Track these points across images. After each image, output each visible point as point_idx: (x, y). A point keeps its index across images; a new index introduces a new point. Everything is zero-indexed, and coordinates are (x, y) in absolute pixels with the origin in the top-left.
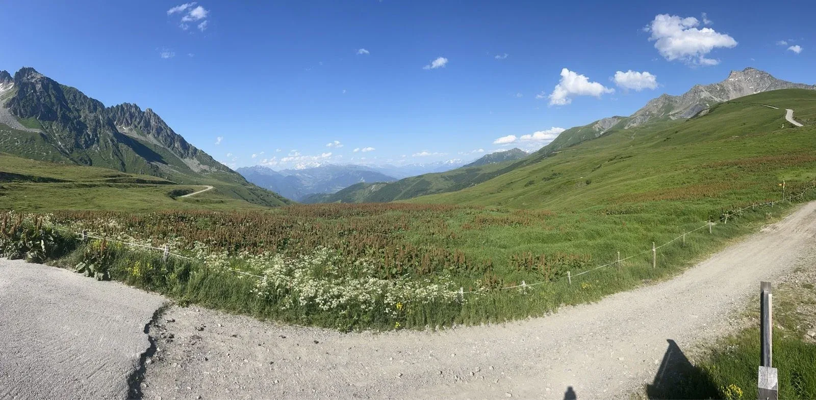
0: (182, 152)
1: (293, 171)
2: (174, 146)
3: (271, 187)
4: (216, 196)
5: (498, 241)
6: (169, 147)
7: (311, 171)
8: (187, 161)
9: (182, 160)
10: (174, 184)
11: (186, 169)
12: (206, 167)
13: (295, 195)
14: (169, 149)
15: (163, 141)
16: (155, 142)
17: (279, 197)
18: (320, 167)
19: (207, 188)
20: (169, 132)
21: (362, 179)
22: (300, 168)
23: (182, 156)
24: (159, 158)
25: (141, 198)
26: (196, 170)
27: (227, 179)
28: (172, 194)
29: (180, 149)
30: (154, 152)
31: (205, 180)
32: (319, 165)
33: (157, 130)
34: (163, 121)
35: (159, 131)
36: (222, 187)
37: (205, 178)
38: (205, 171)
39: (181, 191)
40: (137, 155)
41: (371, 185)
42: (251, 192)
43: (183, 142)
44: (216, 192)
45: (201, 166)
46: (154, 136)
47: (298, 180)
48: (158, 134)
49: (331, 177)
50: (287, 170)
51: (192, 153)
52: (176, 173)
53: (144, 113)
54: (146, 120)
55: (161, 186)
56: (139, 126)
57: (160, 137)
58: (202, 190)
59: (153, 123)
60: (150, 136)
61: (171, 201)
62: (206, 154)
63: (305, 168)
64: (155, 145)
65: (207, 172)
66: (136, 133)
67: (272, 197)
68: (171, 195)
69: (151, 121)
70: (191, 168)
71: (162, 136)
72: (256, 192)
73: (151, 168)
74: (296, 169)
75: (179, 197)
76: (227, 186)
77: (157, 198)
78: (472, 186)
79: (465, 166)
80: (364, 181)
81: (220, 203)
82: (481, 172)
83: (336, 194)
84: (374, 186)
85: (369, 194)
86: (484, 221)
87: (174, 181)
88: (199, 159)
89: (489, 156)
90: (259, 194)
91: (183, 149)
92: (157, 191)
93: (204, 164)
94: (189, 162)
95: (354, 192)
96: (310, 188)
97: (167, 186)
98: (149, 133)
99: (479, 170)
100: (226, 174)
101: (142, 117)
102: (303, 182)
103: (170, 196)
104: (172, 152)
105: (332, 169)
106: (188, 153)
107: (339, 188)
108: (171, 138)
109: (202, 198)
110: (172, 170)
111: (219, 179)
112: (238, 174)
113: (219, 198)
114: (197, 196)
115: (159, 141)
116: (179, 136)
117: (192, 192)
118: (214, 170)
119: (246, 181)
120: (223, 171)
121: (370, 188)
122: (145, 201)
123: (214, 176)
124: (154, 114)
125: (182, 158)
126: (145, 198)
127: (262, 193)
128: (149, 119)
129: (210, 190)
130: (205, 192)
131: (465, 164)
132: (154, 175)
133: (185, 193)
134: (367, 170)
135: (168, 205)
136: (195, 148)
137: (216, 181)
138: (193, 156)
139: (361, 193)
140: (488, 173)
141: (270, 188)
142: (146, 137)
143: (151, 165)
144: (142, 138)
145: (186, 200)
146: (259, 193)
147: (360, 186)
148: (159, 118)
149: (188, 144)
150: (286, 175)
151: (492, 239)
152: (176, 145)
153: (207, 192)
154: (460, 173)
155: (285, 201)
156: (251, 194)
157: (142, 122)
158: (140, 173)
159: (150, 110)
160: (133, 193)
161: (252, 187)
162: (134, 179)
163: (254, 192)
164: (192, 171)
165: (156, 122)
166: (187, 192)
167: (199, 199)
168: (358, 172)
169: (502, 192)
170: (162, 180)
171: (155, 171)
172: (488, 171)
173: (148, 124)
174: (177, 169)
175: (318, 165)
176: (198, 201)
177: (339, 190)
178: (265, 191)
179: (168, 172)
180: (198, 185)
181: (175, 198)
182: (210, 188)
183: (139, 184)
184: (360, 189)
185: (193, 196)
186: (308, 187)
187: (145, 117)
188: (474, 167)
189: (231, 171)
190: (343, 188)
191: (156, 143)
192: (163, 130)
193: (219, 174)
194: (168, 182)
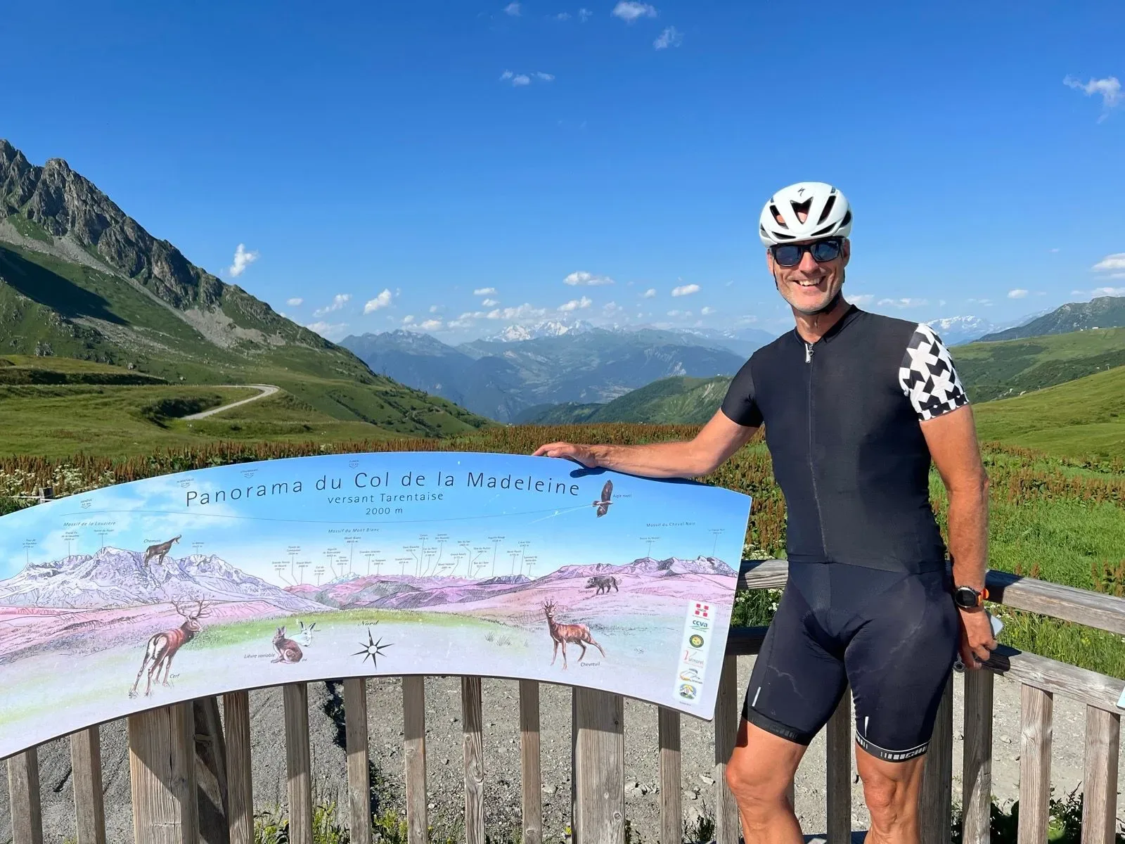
0: (178, 289)
1: (498, 345)
2: (150, 272)
3: (438, 387)
4: (290, 413)
5: (1073, 535)
6: (133, 275)
7: (543, 344)
8: (193, 316)
9: (177, 313)
10: (161, 382)
11: (191, 338)
12: (253, 334)
13: (501, 408)
14: (134, 282)
15: (112, 258)
16: (84, 259)
17: (459, 414)
18: (567, 337)
19: (262, 391)
20: (129, 231)
21: (677, 368)
22: (515, 337)
23: (177, 302)
24: (96, 306)
25: (53, 428)
26: (223, 343)
27: (316, 368)
28: (157, 412)
29: (171, 281)
30: (82, 290)
31: (252, 369)
32: (567, 329)
33: (88, 223)
34: (107, 199)
35: (96, 227)
36: (302, 388)
37: (252, 363)
38: (251, 344)
39: (182, 402)
40: (22, 298)
41: (702, 384)
42: (386, 401)
43: (178, 263)
44: (286, 402)
45: (239, 331)
46: (81, 241)
47: (511, 367)
48: (95, 237)
49: (596, 362)
50: (480, 343)
51: (209, 296)
52: (160, 350)
53: (39, 171)
54: (48, 193)
55: (119, 391)
56: (25, 210)
57: (101, 246)
58: (247, 397)
59: (72, 201)
60: (67, 242)
61: (154, 432)
62: (253, 298)
63: (528, 338)
64: (86, 269)
65: (257, 346)
66: (14, 229)
67: (442, 412)
68: (152, 414)
69: (66, 197)
70: (208, 336)
71: (108, 244)
72: (397, 399)
73: (77, 336)
74: (504, 340)
75: (177, 420)
76: (317, 385)
77: (108, 427)
78: (1009, 396)
79: (988, 337)
80: (683, 372)
81: (301, 431)
82: (1043, 358)
83: (610, 404)
84: (710, 387)
85: (695, 407)
86: (1034, 485)
87: (156, 373)
88: (231, 311)
89: (1077, 307)
90: (408, 408)
91: (179, 281)
92: (105, 404)
93: (246, 324)
94: (201, 319)
95: (655, 401)
96: (541, 390)
97: (136, 390)
98: (60, 231)
99: (1037, 349)
100: (313, 354)
101: (33, 185)
102: (524, 373)
103: (151, 420)
104: (145, 291)
105: (600, 341)
106: (196, 295)
107: (614, 392)
108: (140, 248)
109: (248, 421)
110: (146, 341)
111: (294, 368)
112: (350, 355)
113: (298, 418)
114: (233, 415)
115: (100, 258)
116: (164, 245)
117: (218, 404)
118: (277, 341)
119: (371, 372)
120: (304, 345)
121: (699, 391)
122: (69, 435)
123: (277, 358)
124: (76, 175)
125: (177, 306)
126: (69, 428)
127: (417, 403)
128: (59, 192)
129: (272, 396)
130: (256, 403)
131: (990, 331)
132: (88, 358)
133: (195, 408)
134: (693, 344)
135: (147, 443)
136: (218, 280)
137: (285, 373)
138: (212, 302)
139: (676, 406)
140: (1070, 361)
141: (436, 390)
142: (51, 243)
143: (76, 327)
144: (39, 247)
145: (200, 429)
146: (405, 403)
147: (673, 386)
148: (92, 190)
149: (194, 268)
150: (478, 355)
151: (1051, 528)
152: (156, 271)
153: (263, 404)
154: (971, 356)
155: (478, 424)
156: (386, 405)
157: (36, 198)
158: (37, 351)
159: (63, 165)
160: (22, 415)
161: (388, 388)
162: (19, 370)
163: (392, 399)
164: (211, 345)
165: (85, 202)
166: (202, 404)
167: (238, 422)
168: (668, 349)
169: (1113, 419)
170: (116, 371)
171: (89, 346)
172: (1068, 354)
173: (54, 205)
174: (164, 340)
175: (564, 330)
176: (236, 428)
177: (616, 396)
178: (423, 398)
179: (135, 349)
180: (230, 382)
181: (167, 423)
182: (270, 391)
183: (39, 387)
184: (672, 393)
185: (220, 416)
186: (536, 386)
187: (44, 182)
188: (1017, 340)
189: (327, 345)
190: (627, 390)
191: (87, 264)
192: (108, 225)
193: (291, 352)
194: (140, 378)
